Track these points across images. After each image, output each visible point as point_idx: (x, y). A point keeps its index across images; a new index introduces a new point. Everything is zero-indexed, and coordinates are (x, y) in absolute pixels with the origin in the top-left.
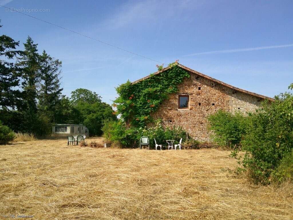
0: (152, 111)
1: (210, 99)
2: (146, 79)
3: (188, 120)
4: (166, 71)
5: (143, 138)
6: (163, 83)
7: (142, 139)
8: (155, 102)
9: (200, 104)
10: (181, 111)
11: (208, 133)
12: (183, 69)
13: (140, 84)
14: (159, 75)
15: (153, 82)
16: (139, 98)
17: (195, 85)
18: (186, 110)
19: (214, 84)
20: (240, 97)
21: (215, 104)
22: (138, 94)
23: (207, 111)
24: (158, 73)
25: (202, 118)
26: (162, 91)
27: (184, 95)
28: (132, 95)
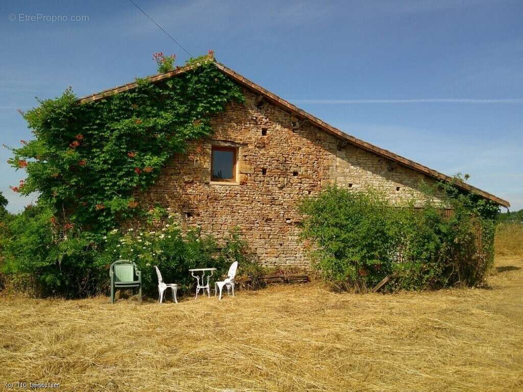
0: (139, 186)
1: (288, 159)
2: (125, 92)
3: (235, 212)
4: (182, 76)
5: (118, 264)
6: (173, 108)
7: (117, 268)
8: (152, 161)
9: (264, 171)
10: (218, 186)
11: (281, 245)
12: (229, 77)
13: (104, 104)
14: (161, 84)
15: (144, 103)
16: (101, 147)
17: (256, 122)
18: (230, 186)
19: (297, 124)
20: (354, 159)
21: (300, 173)
22: (98, 134)
23: (281, 188)
24: (160, 78)
25: (268, 205)
26: (169, 129)
27: (227, 145)
28: (80, 136)
